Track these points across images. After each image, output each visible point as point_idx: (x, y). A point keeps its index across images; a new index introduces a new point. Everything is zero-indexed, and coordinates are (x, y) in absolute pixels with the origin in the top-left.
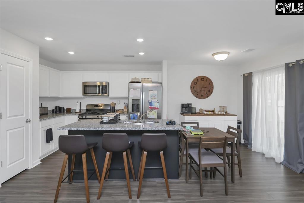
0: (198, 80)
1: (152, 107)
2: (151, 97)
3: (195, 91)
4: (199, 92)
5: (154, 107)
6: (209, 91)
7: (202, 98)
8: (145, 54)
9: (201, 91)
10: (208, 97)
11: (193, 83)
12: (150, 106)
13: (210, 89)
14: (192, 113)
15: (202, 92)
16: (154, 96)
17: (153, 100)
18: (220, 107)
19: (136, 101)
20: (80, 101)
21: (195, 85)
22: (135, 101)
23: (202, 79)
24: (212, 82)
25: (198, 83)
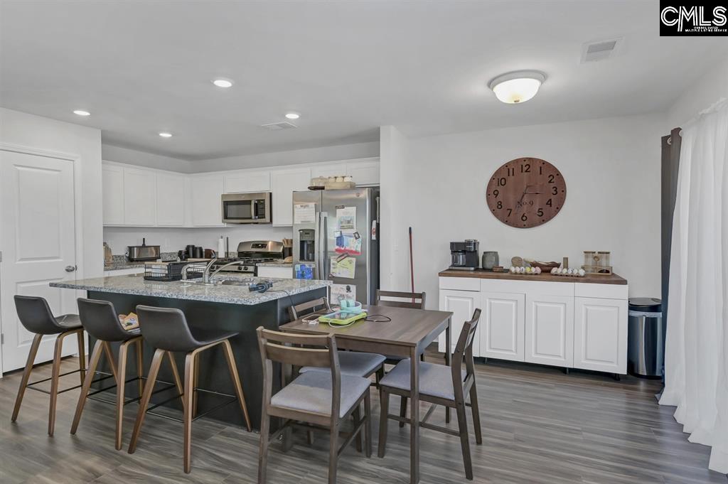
0: (511, 170)
1: (343, 249)
2: (342, 223)
3: (500, 205)
4: (512, 207)
5: (347, 248)
6: (549, 203)
7: (524, 227)
8: (300, 117)
9: (520, 203)
10: (544, 221)
11: (495, 182)
12: (337, 247)
13: (553, 198)
14: (477, 269)
15: (525, 209)
16: (349, 222)
17: (345, 232)
18: (585, 252)
19: (308, 233)
20: (226, 235)
21: (500, 188)
22: (306, 233)
23: (525, 169)
24: (559, 174)
25: (511, 179)
